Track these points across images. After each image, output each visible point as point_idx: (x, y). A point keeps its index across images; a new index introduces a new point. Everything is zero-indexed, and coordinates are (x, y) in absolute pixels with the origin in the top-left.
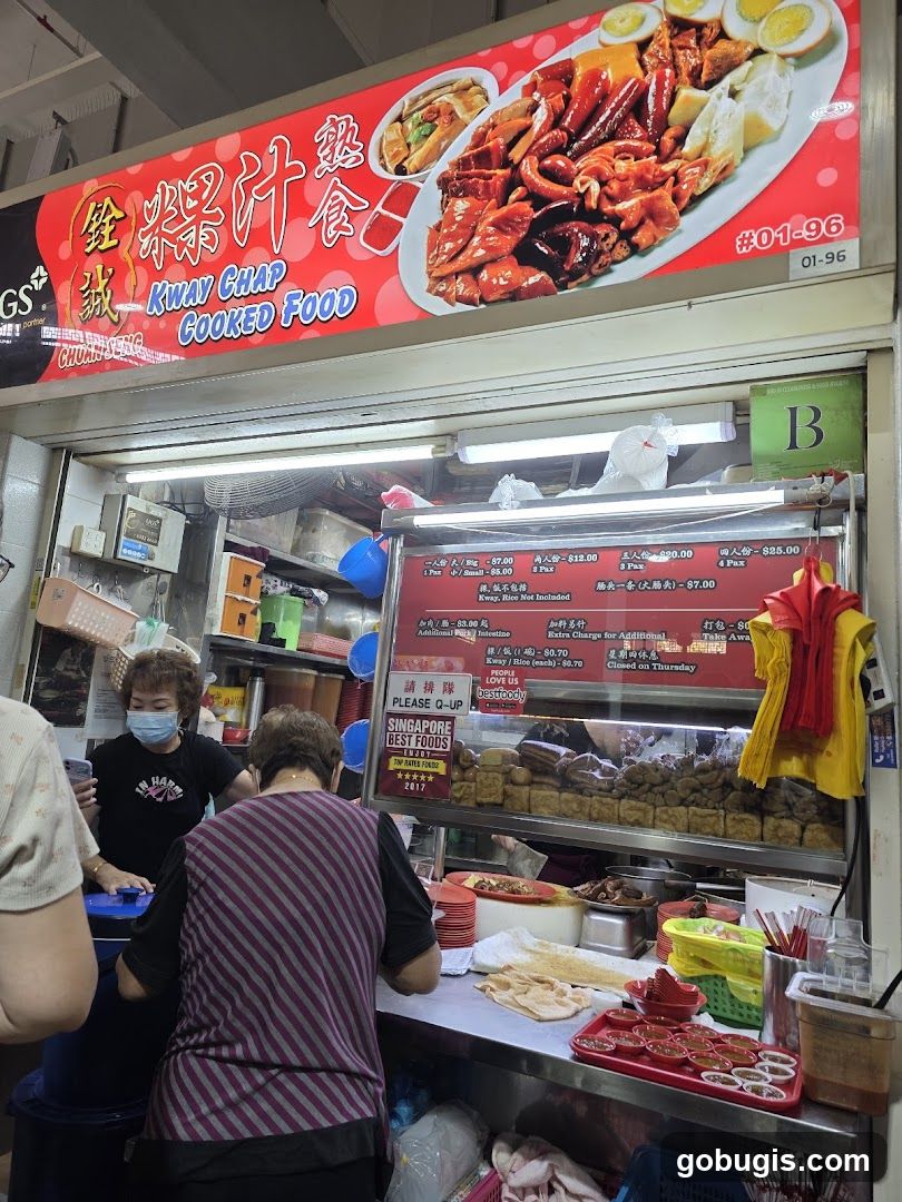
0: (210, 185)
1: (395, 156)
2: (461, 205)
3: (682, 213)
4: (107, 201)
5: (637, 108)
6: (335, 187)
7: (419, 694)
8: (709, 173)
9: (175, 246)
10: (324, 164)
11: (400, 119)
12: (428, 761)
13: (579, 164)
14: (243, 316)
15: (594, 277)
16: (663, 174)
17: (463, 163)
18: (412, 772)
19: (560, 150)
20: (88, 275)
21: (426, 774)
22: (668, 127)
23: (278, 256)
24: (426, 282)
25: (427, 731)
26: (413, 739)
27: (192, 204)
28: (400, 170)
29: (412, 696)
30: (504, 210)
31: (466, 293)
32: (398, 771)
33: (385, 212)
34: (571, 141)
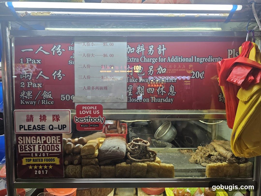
7: (36, 122)
12: (48, 158)
18: (38, 165)
21: (48, 165)
25: (45, 142)
26: (37, 147)
29: (32, 124)
32: (29, 165)
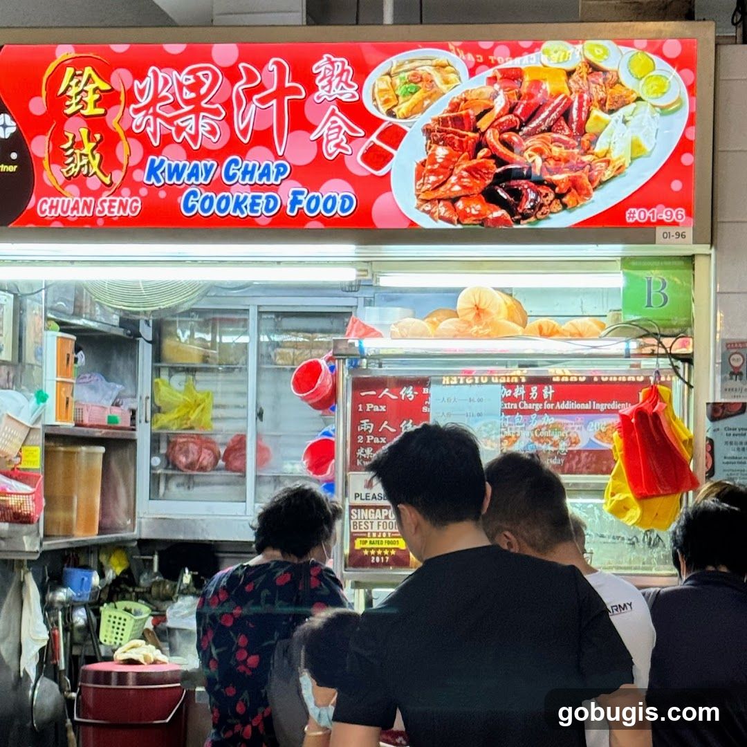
0: (208, 83)
1: (386, 101)
2: (441, 152)
3: (595, 189)
4: (88, 71)
5: (566, 115)
6: (333, 113)
8: (610, 168)
9: (173, 129)
10: (321, 92)
11: (389, 74)
13: (528, 143)
14: (249, 201)
15: (539, 220)
16: (583, 162)
17: (443, 121)
18: (377, 549)
19: (514, 130)
20: (71, 136)
21: (390, 549)
22: (585, 133)
23: (282, 157)
24: (416, 202)
25: (387, 518)
26: (375, 524)
27: (190, 95)
28: (390, 113)
29: (371, 491)
30: (474, 162)
31: (447, 215)
32: (363, 549)
33: (379, 143)
34: (521, 126)
